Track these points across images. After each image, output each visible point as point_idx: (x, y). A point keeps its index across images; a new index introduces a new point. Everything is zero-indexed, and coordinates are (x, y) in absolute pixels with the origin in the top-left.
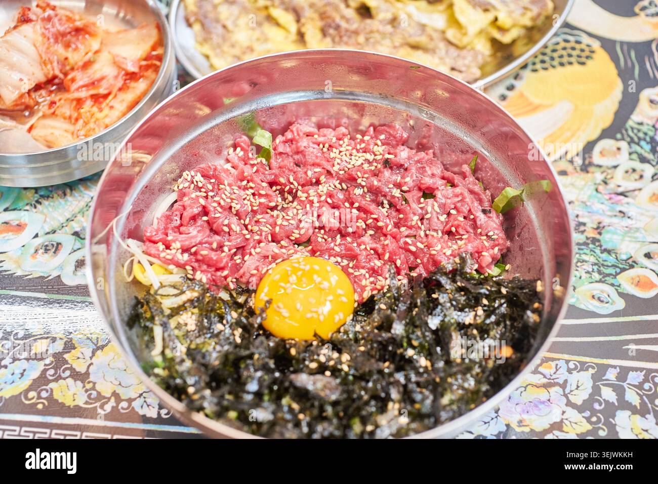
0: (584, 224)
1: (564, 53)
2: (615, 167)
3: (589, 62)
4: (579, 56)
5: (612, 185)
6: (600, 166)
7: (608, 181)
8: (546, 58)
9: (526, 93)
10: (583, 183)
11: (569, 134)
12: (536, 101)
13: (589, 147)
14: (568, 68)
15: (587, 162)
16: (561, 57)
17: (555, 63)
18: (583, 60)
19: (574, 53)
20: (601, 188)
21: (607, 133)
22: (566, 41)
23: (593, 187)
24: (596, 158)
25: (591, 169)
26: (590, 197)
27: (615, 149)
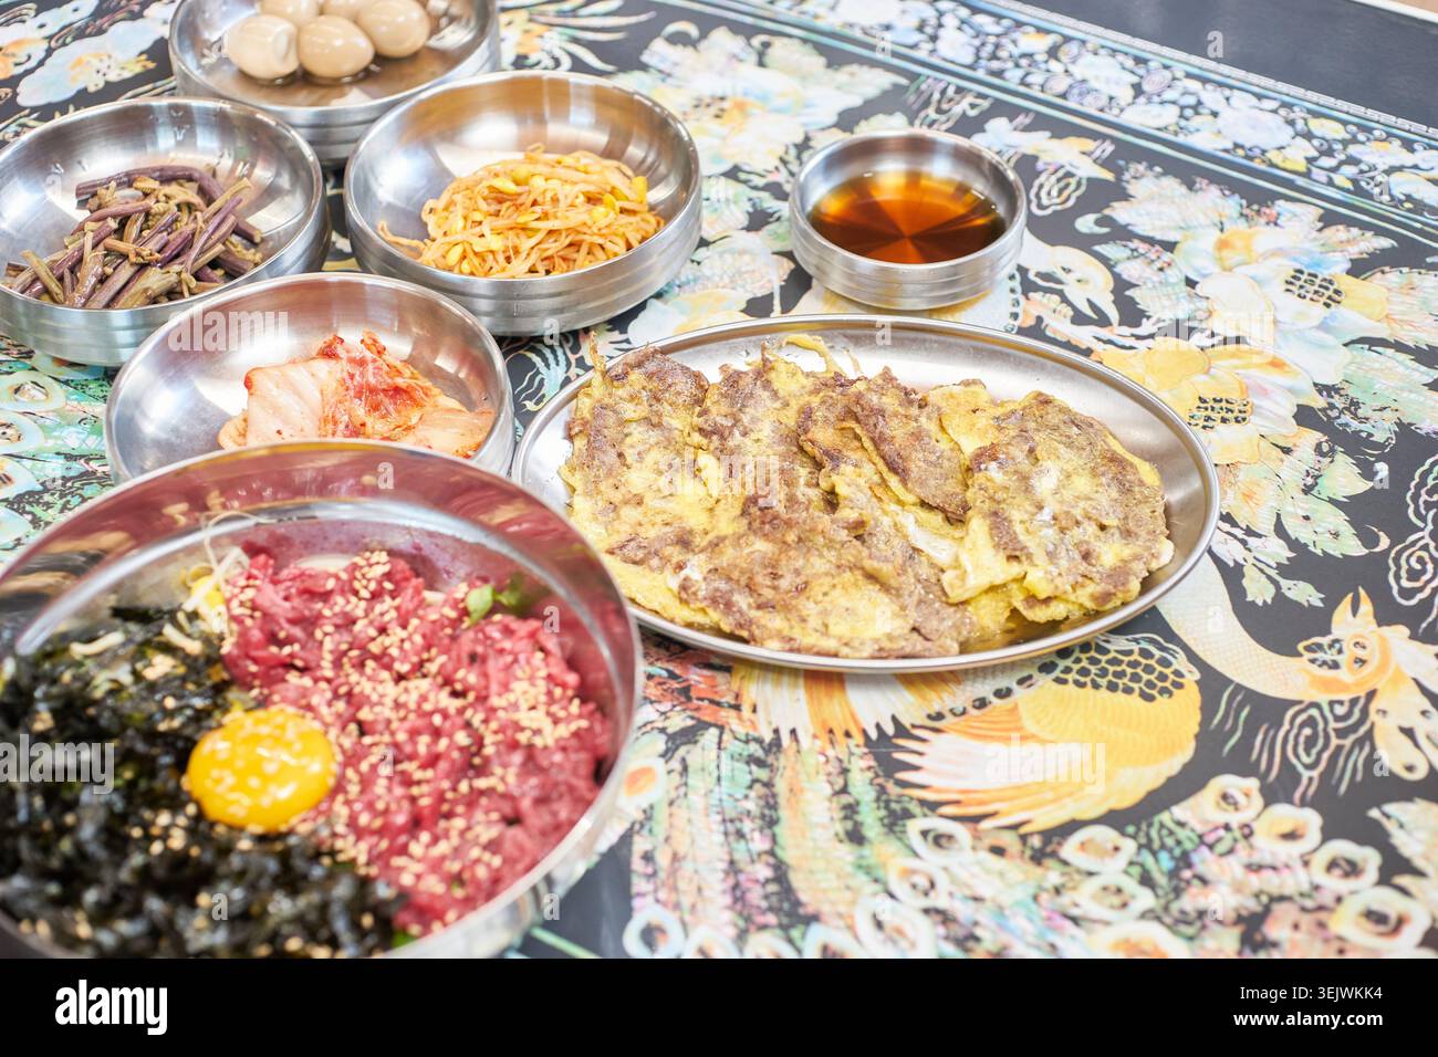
0: (977, 939)
1: (1129, 671)
2: (1090, 874)
3: (1161, 700)
4: (1150, 684)
5: (1065, 900)
6: (1065, 863)
7: (1063, 891)
8: (1093, 669)
9: (1022, 709)
10: (1021, 877)
11: (1050, 795)
12: (1030, 726)
13: (1071, 827)
14: (1120, 696)
15: (1049, 849)
16: (1120, 675)
17: (1103, 682)
18: (1154, 692)
19: (1145, 677)
20: (1044, 897)
21: (1115, 819)
22: (1145, 654)
23: (1031, 891)
24: (1069, 849)
25: (1049, 862)
26: (1018, 903)
27: (1110, 846)
